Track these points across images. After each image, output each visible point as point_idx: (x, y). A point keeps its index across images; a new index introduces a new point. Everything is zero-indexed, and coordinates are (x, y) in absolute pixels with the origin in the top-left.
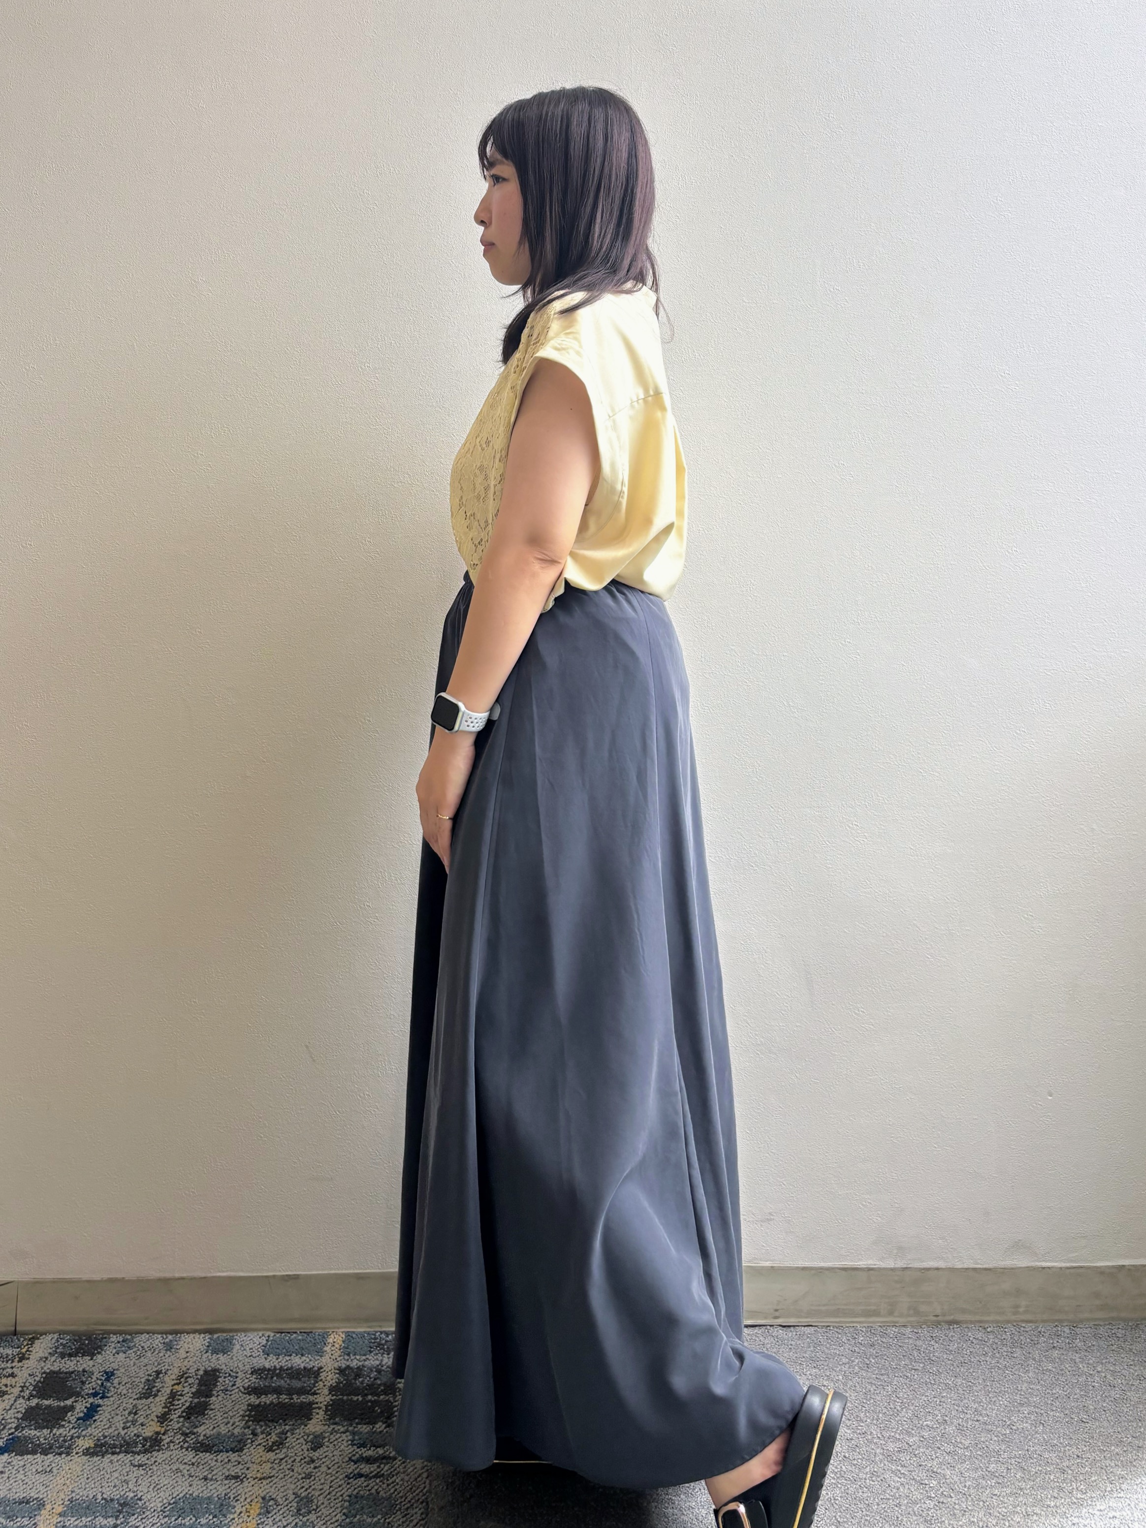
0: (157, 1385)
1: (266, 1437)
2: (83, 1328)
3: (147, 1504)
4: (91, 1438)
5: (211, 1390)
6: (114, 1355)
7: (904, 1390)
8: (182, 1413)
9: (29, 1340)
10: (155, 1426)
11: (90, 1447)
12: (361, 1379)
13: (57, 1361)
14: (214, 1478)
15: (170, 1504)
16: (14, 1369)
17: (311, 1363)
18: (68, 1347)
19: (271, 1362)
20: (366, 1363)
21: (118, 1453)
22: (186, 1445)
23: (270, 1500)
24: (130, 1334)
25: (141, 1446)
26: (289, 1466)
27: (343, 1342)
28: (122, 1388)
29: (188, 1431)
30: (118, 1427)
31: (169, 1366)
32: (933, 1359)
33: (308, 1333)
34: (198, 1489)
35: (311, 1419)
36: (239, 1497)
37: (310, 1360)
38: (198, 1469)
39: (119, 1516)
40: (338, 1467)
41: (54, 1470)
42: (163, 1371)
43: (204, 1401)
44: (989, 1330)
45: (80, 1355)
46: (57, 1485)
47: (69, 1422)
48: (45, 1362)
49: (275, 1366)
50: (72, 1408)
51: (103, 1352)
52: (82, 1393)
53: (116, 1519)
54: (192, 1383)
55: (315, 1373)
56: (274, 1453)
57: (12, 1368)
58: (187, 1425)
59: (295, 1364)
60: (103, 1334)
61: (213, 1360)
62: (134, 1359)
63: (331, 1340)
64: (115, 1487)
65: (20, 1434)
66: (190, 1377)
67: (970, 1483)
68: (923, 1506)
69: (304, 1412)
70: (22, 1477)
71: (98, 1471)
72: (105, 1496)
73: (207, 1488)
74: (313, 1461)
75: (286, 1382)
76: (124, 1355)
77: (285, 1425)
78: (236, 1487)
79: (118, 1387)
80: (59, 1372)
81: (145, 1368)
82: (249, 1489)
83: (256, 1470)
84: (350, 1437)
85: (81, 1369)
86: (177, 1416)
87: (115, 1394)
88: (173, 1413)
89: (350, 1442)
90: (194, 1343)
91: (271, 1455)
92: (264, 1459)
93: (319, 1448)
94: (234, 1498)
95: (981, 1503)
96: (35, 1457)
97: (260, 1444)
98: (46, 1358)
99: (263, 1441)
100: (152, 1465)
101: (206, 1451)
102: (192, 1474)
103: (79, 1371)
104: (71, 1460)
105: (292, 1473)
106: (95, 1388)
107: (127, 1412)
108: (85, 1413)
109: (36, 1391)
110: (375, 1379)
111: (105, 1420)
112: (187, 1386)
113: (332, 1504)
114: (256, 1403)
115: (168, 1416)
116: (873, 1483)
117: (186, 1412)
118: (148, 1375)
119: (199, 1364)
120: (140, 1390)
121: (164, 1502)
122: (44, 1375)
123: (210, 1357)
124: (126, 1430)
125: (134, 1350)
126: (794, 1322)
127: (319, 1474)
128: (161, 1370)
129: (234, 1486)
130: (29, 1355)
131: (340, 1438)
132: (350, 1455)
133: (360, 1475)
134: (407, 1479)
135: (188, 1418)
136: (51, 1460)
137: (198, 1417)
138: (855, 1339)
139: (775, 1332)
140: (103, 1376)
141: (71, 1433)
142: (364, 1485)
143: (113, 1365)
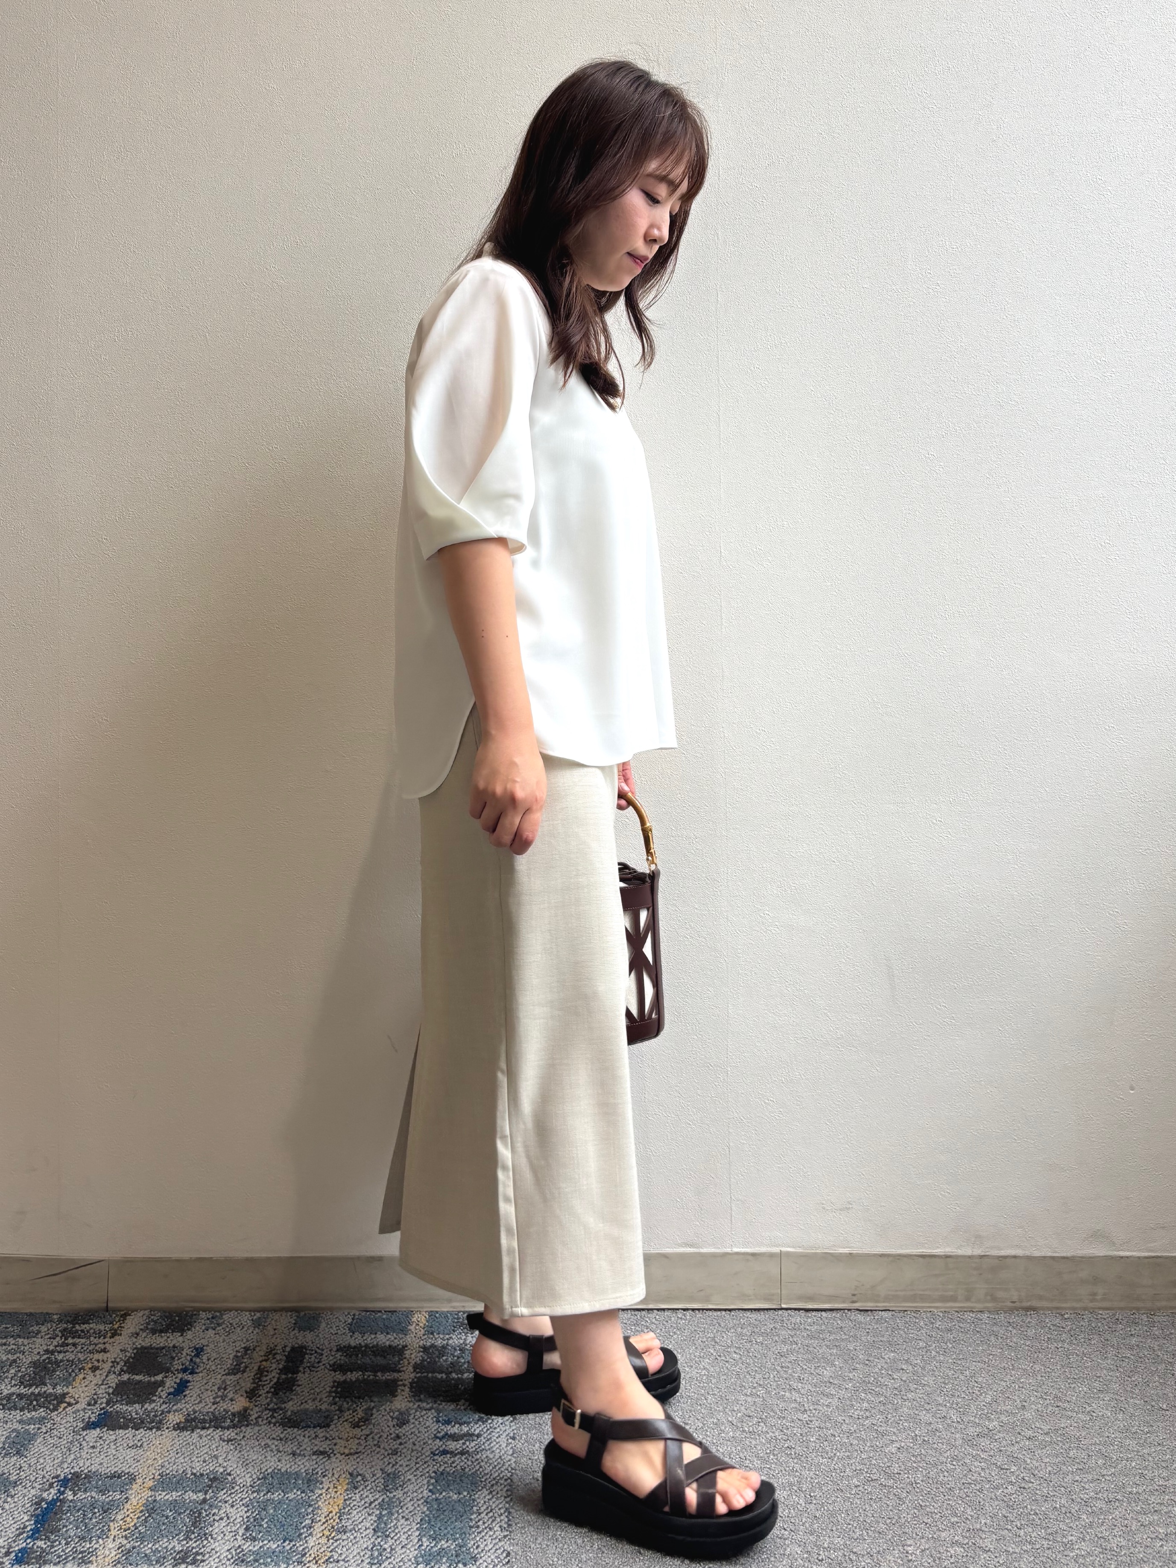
0: (245, 1360)
1: (353, 1412)
2: (173, 1305)
3: (237, 1478)
4: (181, 1414)
5: (298, 1367)
6: (203, 1331)
7: (983, 1375)
8: (271, 1388)
9: (121, 1316)
10: (243, 1401)
11: (180, 1422)
12: (444, 1358)
13: (148, 1337)
14: (302, 1453)
15: (259, 1479)
16: (107, 1345)
17: (396, 1341)
18: (160, 1323)
19: (357, 1340)
20: (451, 1342)
21: (208, 1428)
22: (274, 1420)
23: (357, 1476)
24: (220, 1312)
25: (229, 1421)
26: (376, 1442)
27: (427, 1321)
28: (211, 1363)
29: (275, 1407)
30: (208, 1402)
31: (257, 1342)
32: (1011, 1344)
33: (393, 1312)
34: (286, 1465)
35: (396, 1396)
36: (327, 1473)
37: (395, 1338)
38: (287, 1446)
39: (208, 1491)
40: (424, 1444)
41: (145, 1444)
42: (251, 1348)
43: (291, 1377)
44: (1066, 1316)
45: (171, 1331)
46: (147, 1460)
47: (160, 1397)
48: (136, 1338)
49: (360, 1344)
50: (162, 1383)
51: (193, 1329)
52: (172, 1369)
53: (206, 1494)
54: (281, 1359)
55: (399, 1351)
56: (360, 1430)
57: (104, 1343)
58: (275, 1400)
59: (381, 1342)
60: (193, 1311)
61: (300, 1338)
62: (223, 1336)
63: (414, 1319)
64: (204, 1461)
65: (112, 1409)
66: (278, 1354)
67: (1050, 1468)
68: (1005, 1491)
69: (390, 1389)
70: (113, 1451)
71: (188, 1446)
72: (195, 1471)
73: (295, 1463)
74: (398, 1437)
75: (371, 1359)
76: (214, 1332)
77: (372, 1401)
78: (324, 1463)
79: (206, 1363)
80: (151, 1347)
81: (234, 1344)
82: (336, 1465)
83: (343, 1445)
84: (435, 1414)
85: (171, 1345)
86: (265, 1391)
87: (204, 1369)
88: (261, 1388)
89: (435, 1419)
90: (282, 1321)
91: (357, 1431)
92: (351, 1435)
93: (405, 1424)
94: (322, 1473)
95: (1062, 1489)
96: (127, 1431)
97: (346, 1421)
98: (138, 1334)
99: (350, 1417)
100: (240, 1440)
101: (295, 1427)
102: (281, 1449)
103: (169, 1347)
104: (161, 1435)
105: (378, 1449)
106: (185, 1364)
107: (216, 1388)
108: (175, 1389)
109: (128, 1367)
110: (458, 1358)
111: (195, 1395)
112: (274, 1363)
113: (419, 1481)
114: (342, 1380)
115: (256, 1392)
116: (954, 1467)
117: (275, 1388)
118: (237, 1351)
119: (286, 1341)
120: (229, 1366)
121: (254, 1476)
122: (135, 1351)
123: (297, 1335)
124: (216, 1406)
125: (224, 1326)
126: (873, 1306)
127: (405, 1450)
129: (321, 1462)
130: (121, 1330)
131: (425, 1414)
132: (435, 1433)
133: (445, 1452)
134: (491, 1456)
135: (275, 1394)
136: (142, 1435)
137: (285, 1393)
138: (933, 1323)
139: (853, 1315)
140: (192, 1352)
141: (162, 1408)
142: (449, 1462)
143: (202, 1341)
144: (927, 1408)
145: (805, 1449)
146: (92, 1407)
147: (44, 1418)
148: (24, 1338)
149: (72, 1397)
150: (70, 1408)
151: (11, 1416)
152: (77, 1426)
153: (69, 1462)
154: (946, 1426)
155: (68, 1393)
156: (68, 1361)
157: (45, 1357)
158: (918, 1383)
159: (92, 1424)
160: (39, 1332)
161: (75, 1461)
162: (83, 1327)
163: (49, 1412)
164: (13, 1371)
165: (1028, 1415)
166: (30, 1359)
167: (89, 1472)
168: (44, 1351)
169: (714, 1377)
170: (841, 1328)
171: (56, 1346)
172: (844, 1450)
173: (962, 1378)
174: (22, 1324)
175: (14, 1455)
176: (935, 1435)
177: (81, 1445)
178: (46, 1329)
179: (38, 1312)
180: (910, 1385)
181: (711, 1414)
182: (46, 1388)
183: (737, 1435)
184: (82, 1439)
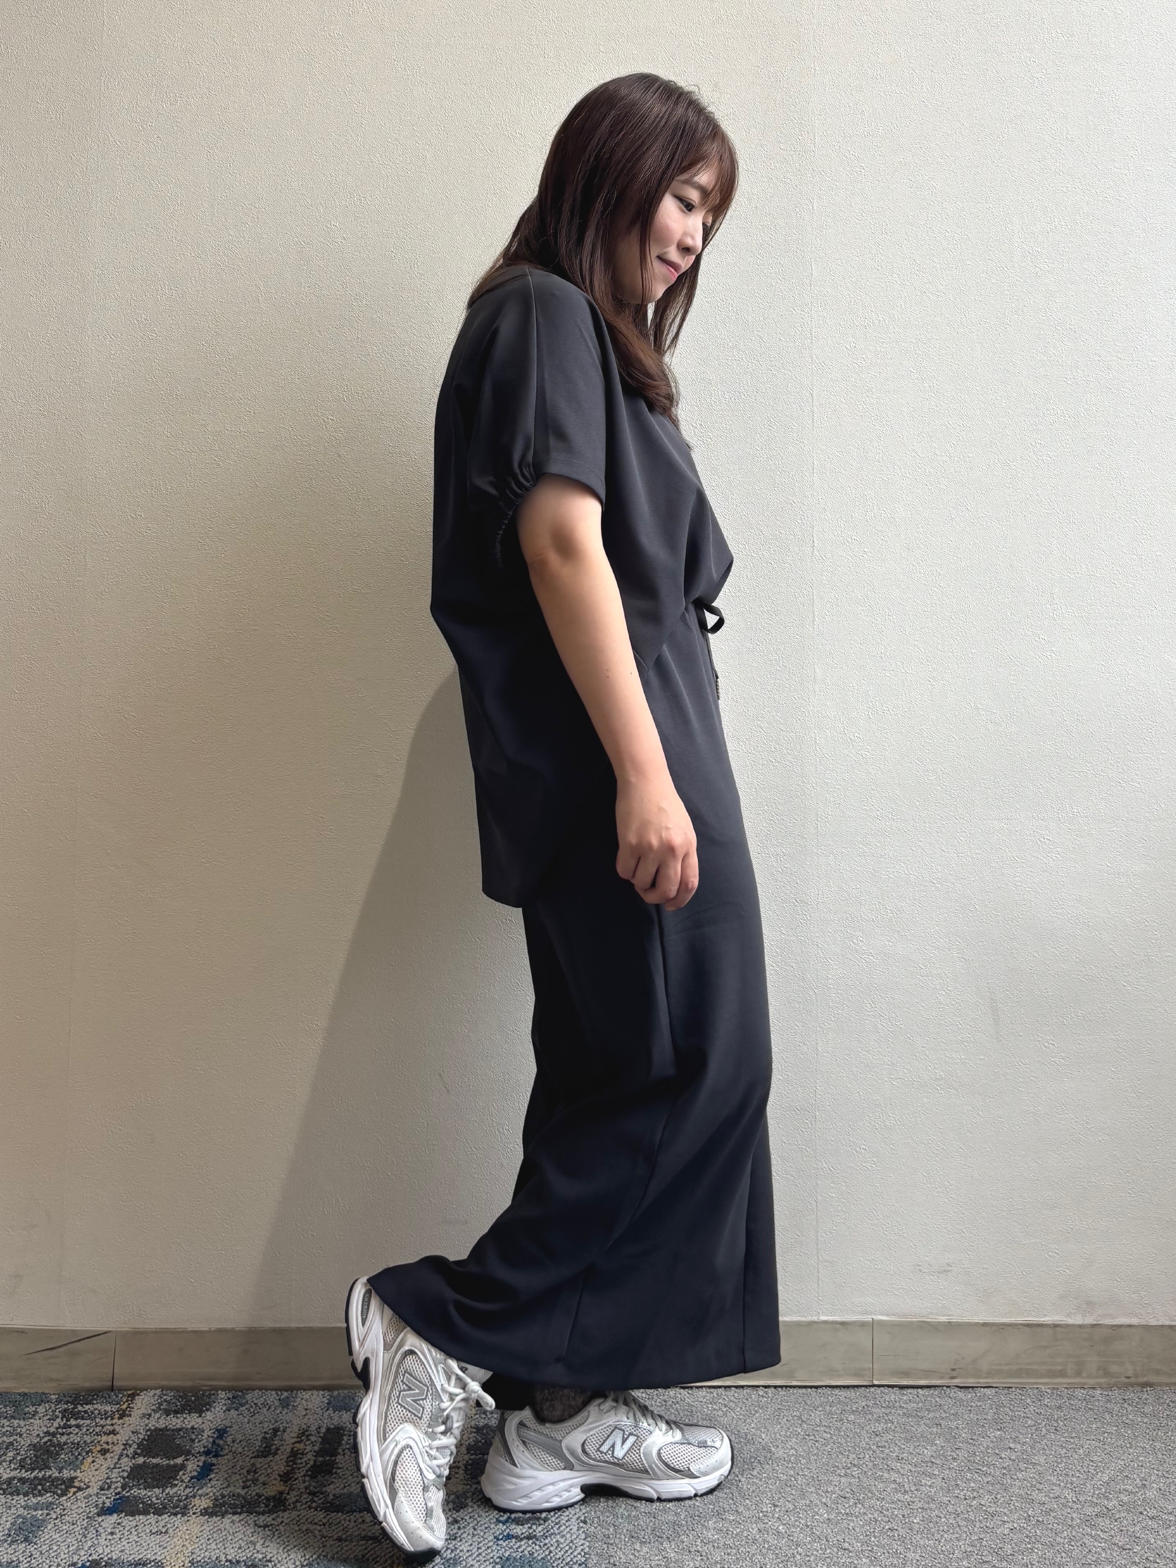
0: (276, 1442)
2: (189, 1384)
3: (278, 1566)
4: (209, 1498)
5: (336, 1449)
6: (224, 1412)
7: (1098, 1454)
8: (307, 1471)
9: (129, 1396)
10: (278, 1485)
11: (208, 1507)
13: (162, 1418)
14: (348, 1538)
15: (303, 1566)
16: (116, 1427)
18: (174, 1403)
21: (240, 1514)
22: (314, 1505)
24: (242, 1392)
25: (263, 1505)
28: (236, 1446)
29: (316, 1490)
30: (237, 1486)
31: (287, 1423)
32: (1127, 1421)
34: (332, 1550)
36: (378, 1559)
38: (331, 1531)
40: (486, 1528)
41: (171, 1531)
42: (281, 1429)
43: (329, 1460)
45: (187, 1412)
46: (175, 1547)
47: (182, 1481)
48: (148, 1419)
50: (183, 1467)
51: (212, 1409)
52: (193, 1451)
54: (315, 1441)
57: (112, 1425)
58: (314, 1484)
60: (210, 1390)
61: (336, 1419)
62: (248, 1417)
64: (240, 1548)
65: (129, 1494)
66: (311, 1435)
70: (135, 1538)
71: (219, 1532)
72: (229, 1558)
73: (342, 1549)
74: (456, 1522)
76: (236, 1412)
79: (232, 1445)
80: (165, 1429)
81: (261, 1425)
85: (189, 1426)
86: (302, 1474)
87: (230, 1452)
88: (296, 1471)
90: (315, 1400)
93: (462, 1508)
94: (373, 1560)
96: (148, 1517)
98: (150, 1415)
100: (278, 1525)
101: (338, 1512)
102: (326, 1534)
103: (187, 1429)
104: (188, 1521)
106: (207, 1446)
107: (245, 1471)
108: (198, 1472)
109: (142, 1449)
111: (222, 1479)
112: (309, 1445)
113: (482, 1566)
115: (291, 1475)
116: (1072, 1548)
117: (311, 1471)
118: (265, 1433)
119: (320, 1422)
120: (257, 1448)
121: (297, 1564)
122: (148, 1433)
123: (332, 1415)
124: (246, 1490)
125: (247, 1406)
126: (975, 1383)
127: (465, 1535)
128: (279, 1428)
129: (371, 1547)
130: (130, 1411)
132: (497, 1516)
133: (509, 1537)
134: (562, 1540)
135: (313, 1477)
136: (165, 1521)
137: (324, 1477)
138: (1040, 1400)
139: (953, 1393)
140: (214, 1433)
141: (185, 1494)
142: (514, 1547)
143: (224, 1422)
144: (1040, 1488)
145: (909, 1531)
146: (107, 1492)
147: (51, 1503)
148: (20, 1419)
149: (81, 1481)
150: (81, 1493)
151: (14, 1501)
152: (90, 1512)
153: (86, 1548)
154: (1061, 1506)
155: (76, 1478)
156: (73, 1443)
157: (46, 1439)
158: (1027, 1462)
159: (107, 1510)
160: (36, 1412)
161: (92, 1548)
162: (87, 1407)
163: (57, 1497)
164: (11, 1454)
165: (1150, 1494)
166: (29, 1441)
167: (109, 1559)
168: (44, 1433)
169: (803, 1458)
170: (940, 1405)
171: (57, 1428)
172: (952, 1531)
173: (1076, 1456)
174: (15, 1404)
175: (22, 1542)
176: (1050, 1515)
177: (97, 1531)
178: (44, 1410)
179: (32, 1392)
180: (1021, 1464)
181: (803, 1495)
182: (51, 1473)
183: (833, 1517)
184: (97, 1526)
